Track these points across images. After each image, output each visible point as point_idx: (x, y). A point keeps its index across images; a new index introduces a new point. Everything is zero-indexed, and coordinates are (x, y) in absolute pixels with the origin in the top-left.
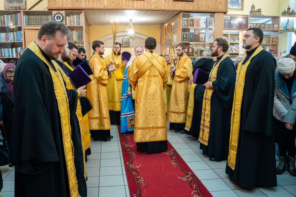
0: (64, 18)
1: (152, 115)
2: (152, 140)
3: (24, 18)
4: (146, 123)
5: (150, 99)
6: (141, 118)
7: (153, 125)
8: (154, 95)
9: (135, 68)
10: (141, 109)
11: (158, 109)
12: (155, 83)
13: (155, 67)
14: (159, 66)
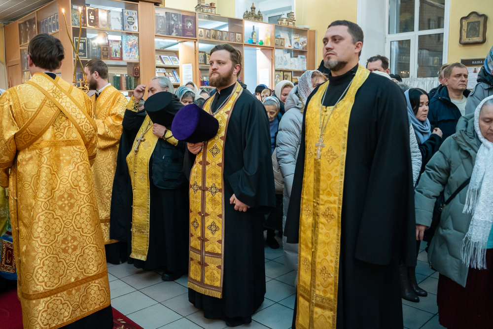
1: (70, 251)
4: (57, 276)
5: (61, 208)
6: (42, 266)
7: (76, 276)
8: (71, 196)
9: (6, 122)
10: (39, 239)
11: (85, 231)
12: (72, 161)
13: (67, 118)
14: (80, 113)
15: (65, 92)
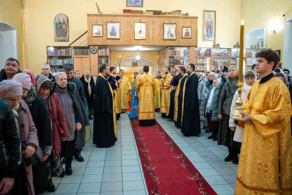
0: (97, 51)
1: (147, 106)
2: (148, 119)
3: (73, 51)
4: (144, 110)
5: (146, 97)
6: (141, 107)
7: (148, 111)
9: (138, 81)
10: (141, 102)
11: (150, 103)
12: (149, 89)
13: (148, 81)
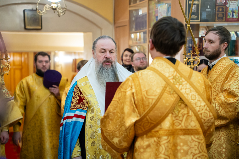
12: (190, 152)
13: (186, 105)
14: (199, 101)
15: (185, 78)
